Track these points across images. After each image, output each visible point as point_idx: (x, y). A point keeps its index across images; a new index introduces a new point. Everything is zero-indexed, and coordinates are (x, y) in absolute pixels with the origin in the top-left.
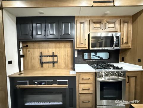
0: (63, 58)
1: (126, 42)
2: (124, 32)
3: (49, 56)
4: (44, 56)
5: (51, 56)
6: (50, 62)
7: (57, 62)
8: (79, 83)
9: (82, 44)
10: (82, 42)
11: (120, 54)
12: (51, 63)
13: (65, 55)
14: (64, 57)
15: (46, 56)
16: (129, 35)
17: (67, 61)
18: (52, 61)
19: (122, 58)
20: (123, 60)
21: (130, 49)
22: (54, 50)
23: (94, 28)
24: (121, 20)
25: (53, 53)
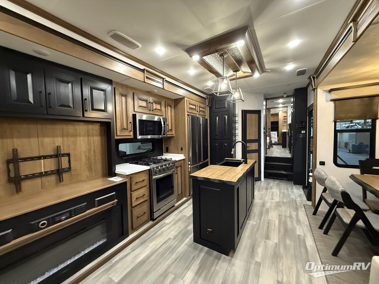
0: (83, 158)
1: (171, 129)
2: (168, 116)
3: (45, 157)
4: (25, 159)
5: (51, 157)
6: (46, 172)
7: (70, 168)
8: (131, 191)
9: (125, 129)
10: (125, 127)
11: (163, 144)
12: (50, 174)
13: (89, 151)
14: (86, 156)
15: (32, 159)
16: (172, 121)
17: (93, 164)
18: (53, 168)
19: (166, 148)
20: (167, 151)
21: (174, 136)
22: (59, 141)
23: (140, 106)
24: (165, 101)
25: (58, 148)
